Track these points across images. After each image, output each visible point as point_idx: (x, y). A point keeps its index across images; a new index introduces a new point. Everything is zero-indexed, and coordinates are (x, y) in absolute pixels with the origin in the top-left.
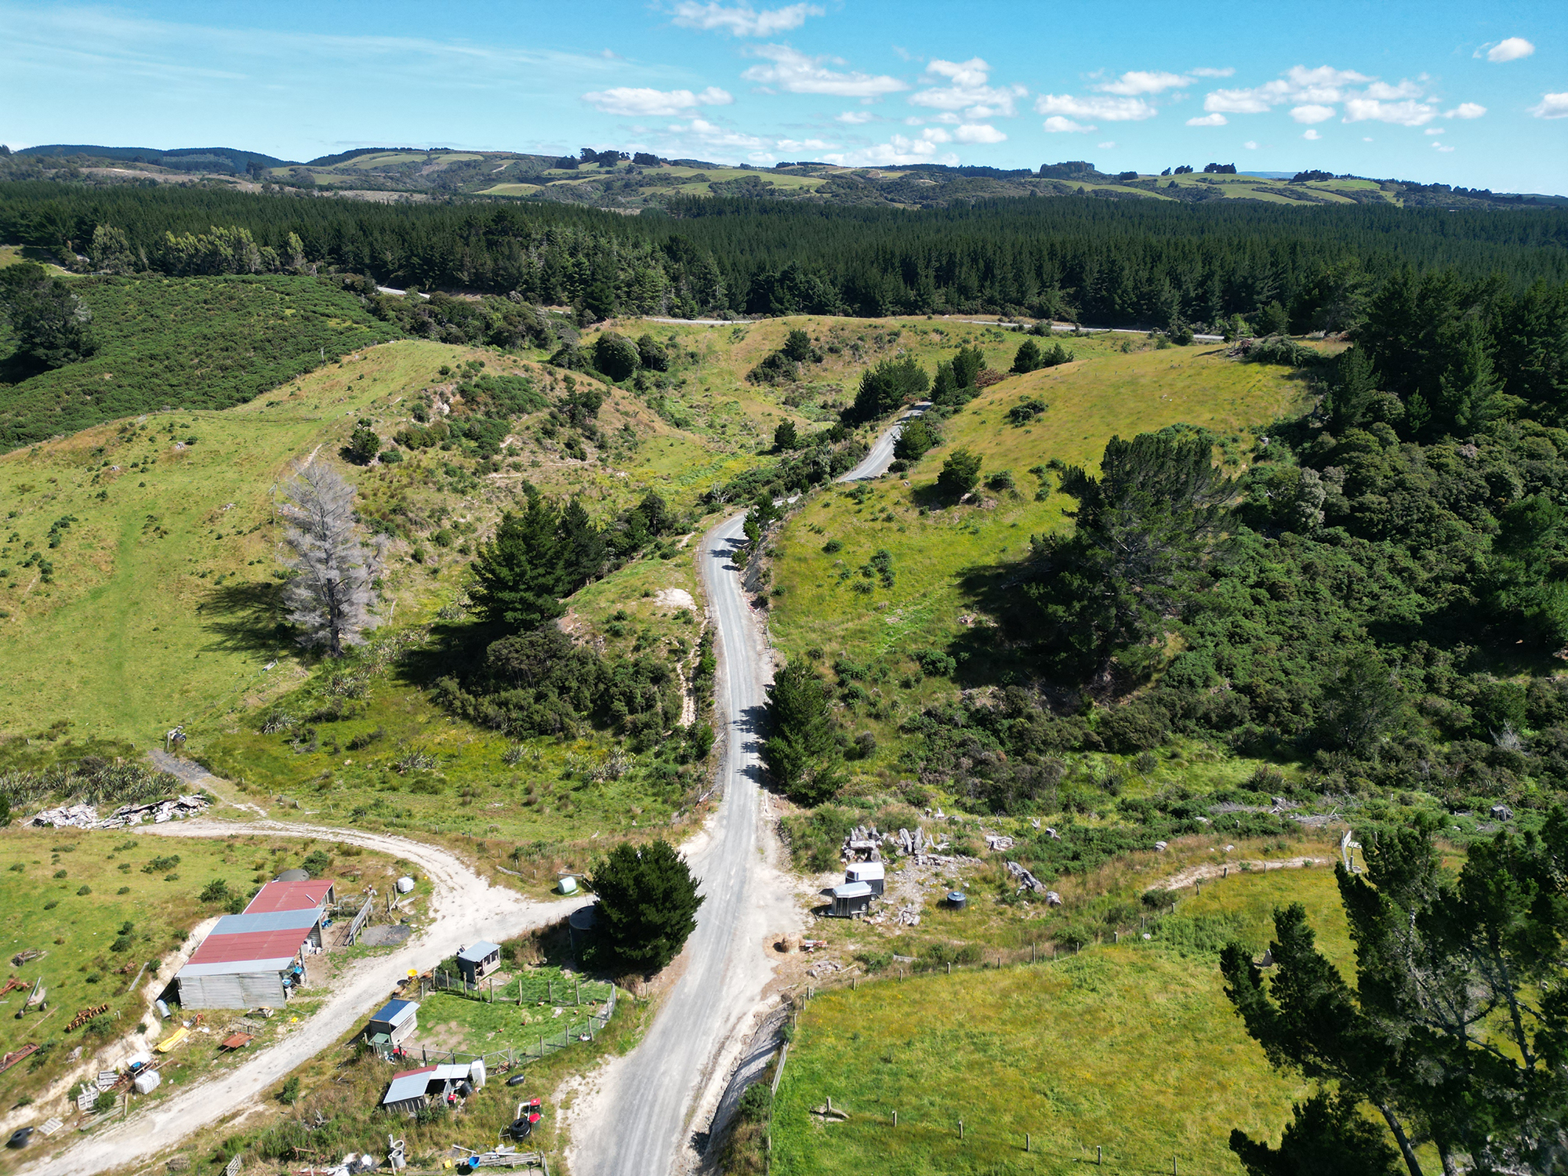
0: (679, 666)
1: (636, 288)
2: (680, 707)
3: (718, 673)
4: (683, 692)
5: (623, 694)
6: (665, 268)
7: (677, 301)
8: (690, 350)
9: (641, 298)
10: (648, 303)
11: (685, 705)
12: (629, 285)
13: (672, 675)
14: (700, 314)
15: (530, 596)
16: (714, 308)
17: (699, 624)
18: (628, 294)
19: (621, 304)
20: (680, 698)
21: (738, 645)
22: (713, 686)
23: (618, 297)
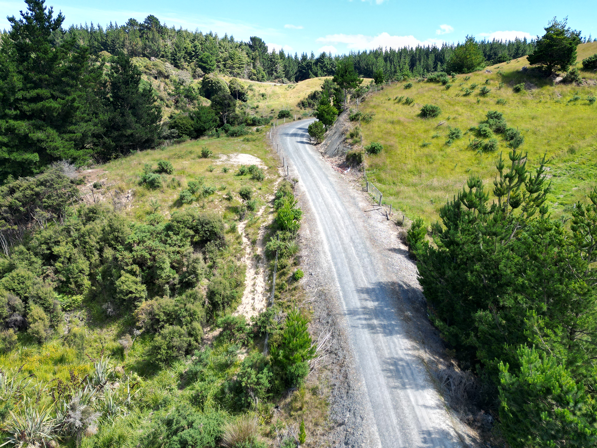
0: (241, 226)
1: (229, 62)
2: (239, 285)
3: (305, 232)
4: (247, 261)
5: (141, 262)
6: (247, 54)
7: (254, 71)
8: (261, 92)
9: (232, 67)
10: (236, 71)
11: (248, 282)
12: (225, 60)
13: (229, 238)
14: (268, 80)
15: (22, 126)
16: (276, 78)
17: (271, 181)
18: (225, 65)
19: (220, 71)
20: (241, 271)
21: (330, 200)
22: (297, 249)
23: (218, 67)
